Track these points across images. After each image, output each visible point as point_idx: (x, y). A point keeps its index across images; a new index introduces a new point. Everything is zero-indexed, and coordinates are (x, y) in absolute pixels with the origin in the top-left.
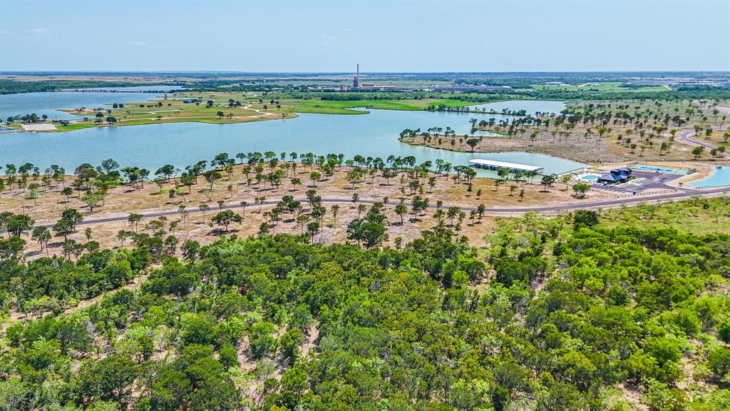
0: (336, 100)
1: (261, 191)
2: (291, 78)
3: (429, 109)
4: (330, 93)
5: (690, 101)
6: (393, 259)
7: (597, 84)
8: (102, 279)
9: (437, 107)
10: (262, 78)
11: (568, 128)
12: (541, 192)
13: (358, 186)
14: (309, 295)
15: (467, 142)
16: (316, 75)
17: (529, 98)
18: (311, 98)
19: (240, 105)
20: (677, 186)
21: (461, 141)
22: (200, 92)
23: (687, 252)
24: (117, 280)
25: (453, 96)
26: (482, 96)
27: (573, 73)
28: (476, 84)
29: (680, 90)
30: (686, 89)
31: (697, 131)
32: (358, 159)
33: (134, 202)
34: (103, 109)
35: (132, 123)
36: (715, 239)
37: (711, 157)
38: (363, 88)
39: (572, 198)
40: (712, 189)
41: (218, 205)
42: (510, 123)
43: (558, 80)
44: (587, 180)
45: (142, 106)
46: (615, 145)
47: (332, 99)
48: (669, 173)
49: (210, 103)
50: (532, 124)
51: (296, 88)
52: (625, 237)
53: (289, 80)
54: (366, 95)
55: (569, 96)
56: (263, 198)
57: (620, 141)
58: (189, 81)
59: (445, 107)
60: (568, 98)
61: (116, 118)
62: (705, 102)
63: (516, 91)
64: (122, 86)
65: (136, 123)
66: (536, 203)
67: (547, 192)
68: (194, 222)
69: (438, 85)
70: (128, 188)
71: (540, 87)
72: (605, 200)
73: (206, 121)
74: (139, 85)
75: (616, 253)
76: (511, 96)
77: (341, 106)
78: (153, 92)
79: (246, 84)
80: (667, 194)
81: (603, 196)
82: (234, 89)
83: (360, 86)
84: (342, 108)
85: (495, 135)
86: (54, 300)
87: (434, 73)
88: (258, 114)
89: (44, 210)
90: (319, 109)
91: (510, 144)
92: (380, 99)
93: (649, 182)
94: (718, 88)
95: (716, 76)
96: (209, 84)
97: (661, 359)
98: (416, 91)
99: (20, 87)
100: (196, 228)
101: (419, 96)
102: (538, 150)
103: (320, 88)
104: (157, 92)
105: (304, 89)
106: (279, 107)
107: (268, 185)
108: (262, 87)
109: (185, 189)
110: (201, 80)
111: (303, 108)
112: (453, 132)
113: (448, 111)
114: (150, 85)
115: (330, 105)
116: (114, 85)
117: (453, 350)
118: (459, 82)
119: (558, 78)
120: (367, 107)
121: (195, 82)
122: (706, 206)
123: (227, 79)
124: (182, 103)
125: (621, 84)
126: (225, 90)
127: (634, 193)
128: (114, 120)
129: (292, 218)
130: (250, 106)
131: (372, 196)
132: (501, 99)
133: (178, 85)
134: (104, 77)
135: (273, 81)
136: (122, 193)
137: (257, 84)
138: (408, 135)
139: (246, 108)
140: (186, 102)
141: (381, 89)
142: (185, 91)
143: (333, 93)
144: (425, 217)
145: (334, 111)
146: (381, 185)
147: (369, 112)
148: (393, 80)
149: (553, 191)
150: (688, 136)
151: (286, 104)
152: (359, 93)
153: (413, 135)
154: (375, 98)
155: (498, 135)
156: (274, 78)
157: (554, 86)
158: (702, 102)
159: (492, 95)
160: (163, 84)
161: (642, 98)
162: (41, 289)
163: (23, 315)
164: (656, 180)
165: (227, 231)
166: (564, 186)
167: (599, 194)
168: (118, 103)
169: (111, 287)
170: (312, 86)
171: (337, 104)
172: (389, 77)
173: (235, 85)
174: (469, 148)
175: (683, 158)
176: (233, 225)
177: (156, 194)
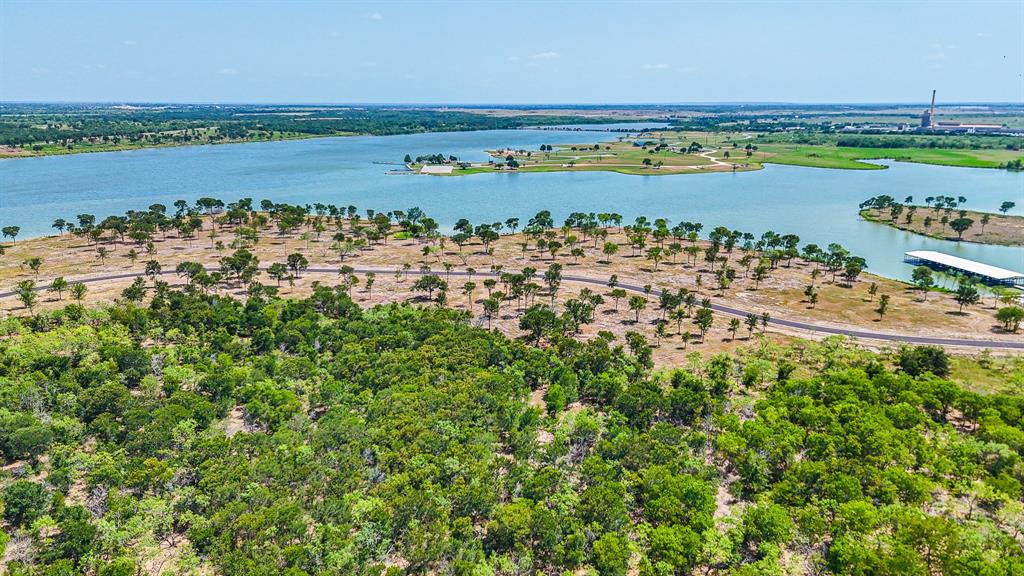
3: (1009, 167)
4: (873, 136)
18: (822, 143)
35: (537, 169)
38: (938, 128)
45: (574, 149)
51: (824, 128)
56: (534, 271)
67: (963, 314)
73: (624, 171)
77: (851, 155)
83: (934, 125)
84: (852, 160)
90: (818, 161)
92: (940, 147)
99: (481, 123)
101: (1019, 143)
103: (866, 128)
105: (837, 128)
106: (749, 155)
108: (775, 126)
114: (640, 121)
124: (631, 147)
128: (516, 165)
130: (714, 152)
137: (780, 120)
140: (635, 145)
141: (970, 131)
147: (889, 167)
149: (977, 316)
154: (936, 145)
165: (430, 299)
168: (546, 145)
170: (854, 125)
174: (954, 234)
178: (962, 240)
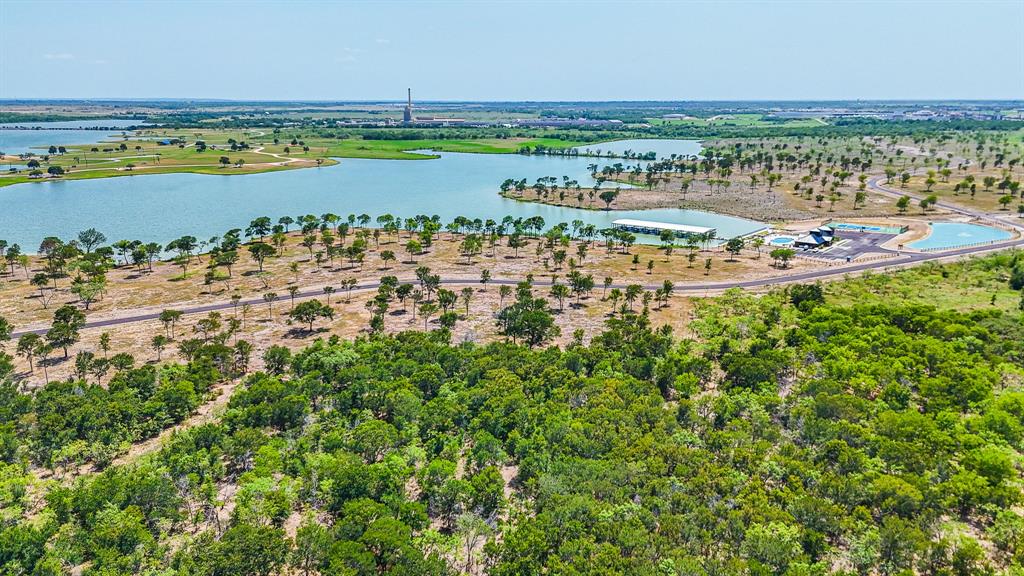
0: (386, 139)
1: (336, 271)
2: (305, 108)
3: (522, 152)
4: (373, 130)
5: (861, 139)
6: (585, 361)
7: (730, 117)
8: (160, 410)
9: (533, 149)
10: (261, 109)
11: (723, 176)
12: (726, 261)
13: (475, 260)
14: (488, 417)
15: (601, 197)
16: (341, 104)
17: (649, 135)
18: (348, 137)
19: (247, 147)
20: (895, 248)
21: (591, 194)
22: (177, 128)
23: (959, 334)
24: (179, 410)
25: (546, 133)
26: (588, 134)
27: (693, 102)
28: (572, 118)
29: (839, 124)
30: (846, 123)
31: (888, 177)
32: (460, 221)
33: (149, 292)
34: (33, 155)
35: (88, 176)
36: (986, 317)
37: (920, 210)
38: (417, 122)
39: (771, 268)
40: (943, 251)
41: (288, 293)
42: (644, 170)
43: (678, 112)
44: (780, 245)
45: (95, 150)
46: (792, 197)
47: (378, 137)
48: (877, 232)
49: (201, 147)
50: (672, 171)
51: (320, 123)
52: (875, 319)
53: (303, 111)
54: (425, 132)
55: (702, 133)
56: (354, 281)
57: (798, 191)
58: (151, 112)
59: (544, 149)
60: (700, 136)
61: (63, 167)
62: (880, 140)
63: (630, 126)
64: (47, 120)
65: (94, 175)
66: (727, 277)
67: (735, 261)
68: (256, 318)
69: (520, 118)
70: (128, 273)
71: (659, 122)
72: (815, 270)
73: (203, 171)
74: (73, 119)
75: (874, 339)
76: (627, 134)
77: (395, 147)
78: (101, 129)
79: (241, 117)
80: (888, 260)
81: (810, 265)
82: (227, 125)
83: (414, 119)
84: (398, 151)
85: (629, 186)
86: (97, 446)
87: (506, 103)
88: (277, 160)
89: (9, 309)
90: (365, 152)
91: (655, 198)
92: (448, 138)
93: (857, 245)
94: (886, 122)
95: (875, 106)
96: (183, 118)
97: (993, 478)
98: (494, 126)
100: (262, 328)
101: (503, 135)
102: (694, 205)
103: (354, 123)
104: (106, 129)
105: (332, 124)
106: (306, 149)
107: (344, 261)
108: (268, 122)
109: (221, 271)
110: (170, 111)
111: (340, 151)
112: (576, 182)
113: (550, 154)
114: (91, 118)
115: (380, 147)
116: (35, 120)
117: (723, 484)
118: (549, 115)
119: (676, 109)
120: (434, 149)
121: (161, 114)
122: (945, 275)
123: (208, 110)
124: (155, 146)
125: (760, 116)
126: (214, 126)
127: (848, 260)
128: (59, 171)
129: (401, 309)
130: (262, 148)
131: (502, 274)
132: (613, 138)
133: (135, 118)
134: (13, 108)
135: (278, 112)
136: (122, 280)
137: (258, 117)
138: (512, 188)
139: (256, 151)
140: (161, 143)
141: (445, 124)
142: (152, 127)
143: (378, 130)
144: (590, 300)
145: (388, 155)
146: (507, 258)
147: (439, 157)
148: (454, 111)
149: (744, 261)
150: (878, 183)
151: (317, 145)
152: (416, 130)
153: (521, 187)
154: (442, 137)
155: (634, 187)
156: (279, 109)
157: (678, 119)
158: (876, 140)
159: (600, 133)
160: (111, 117)
161: (800, 134)
162: (70, 431)
163: (49, 472)
164: (865, 241)
165: (311, 330)
166: (754, 253)
167: (803, 262)
168: (57, 146)
169: (171, 421)
170: (340, 120)
171: (390, 145)
172: (447, 107)
173: (224, 118)
174: (603, 204)
175: (885, 212)
176: (320, 322)
177: (178, 280)
178: (611, 210)
